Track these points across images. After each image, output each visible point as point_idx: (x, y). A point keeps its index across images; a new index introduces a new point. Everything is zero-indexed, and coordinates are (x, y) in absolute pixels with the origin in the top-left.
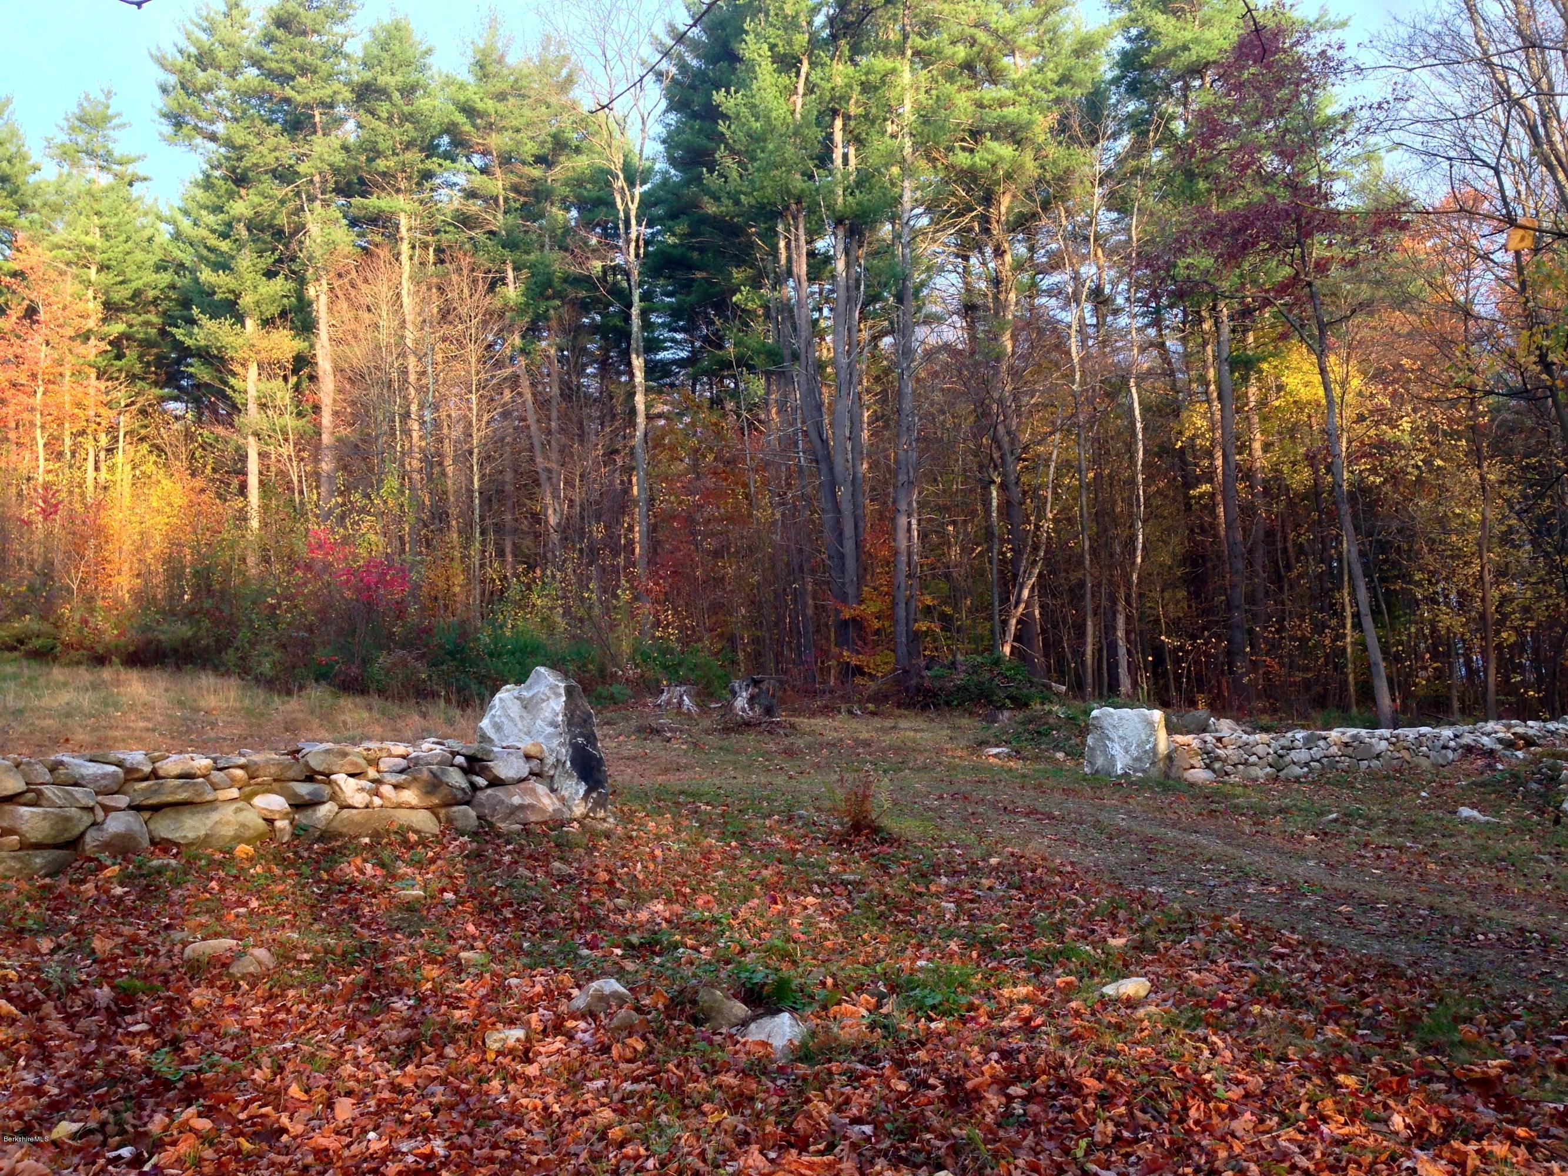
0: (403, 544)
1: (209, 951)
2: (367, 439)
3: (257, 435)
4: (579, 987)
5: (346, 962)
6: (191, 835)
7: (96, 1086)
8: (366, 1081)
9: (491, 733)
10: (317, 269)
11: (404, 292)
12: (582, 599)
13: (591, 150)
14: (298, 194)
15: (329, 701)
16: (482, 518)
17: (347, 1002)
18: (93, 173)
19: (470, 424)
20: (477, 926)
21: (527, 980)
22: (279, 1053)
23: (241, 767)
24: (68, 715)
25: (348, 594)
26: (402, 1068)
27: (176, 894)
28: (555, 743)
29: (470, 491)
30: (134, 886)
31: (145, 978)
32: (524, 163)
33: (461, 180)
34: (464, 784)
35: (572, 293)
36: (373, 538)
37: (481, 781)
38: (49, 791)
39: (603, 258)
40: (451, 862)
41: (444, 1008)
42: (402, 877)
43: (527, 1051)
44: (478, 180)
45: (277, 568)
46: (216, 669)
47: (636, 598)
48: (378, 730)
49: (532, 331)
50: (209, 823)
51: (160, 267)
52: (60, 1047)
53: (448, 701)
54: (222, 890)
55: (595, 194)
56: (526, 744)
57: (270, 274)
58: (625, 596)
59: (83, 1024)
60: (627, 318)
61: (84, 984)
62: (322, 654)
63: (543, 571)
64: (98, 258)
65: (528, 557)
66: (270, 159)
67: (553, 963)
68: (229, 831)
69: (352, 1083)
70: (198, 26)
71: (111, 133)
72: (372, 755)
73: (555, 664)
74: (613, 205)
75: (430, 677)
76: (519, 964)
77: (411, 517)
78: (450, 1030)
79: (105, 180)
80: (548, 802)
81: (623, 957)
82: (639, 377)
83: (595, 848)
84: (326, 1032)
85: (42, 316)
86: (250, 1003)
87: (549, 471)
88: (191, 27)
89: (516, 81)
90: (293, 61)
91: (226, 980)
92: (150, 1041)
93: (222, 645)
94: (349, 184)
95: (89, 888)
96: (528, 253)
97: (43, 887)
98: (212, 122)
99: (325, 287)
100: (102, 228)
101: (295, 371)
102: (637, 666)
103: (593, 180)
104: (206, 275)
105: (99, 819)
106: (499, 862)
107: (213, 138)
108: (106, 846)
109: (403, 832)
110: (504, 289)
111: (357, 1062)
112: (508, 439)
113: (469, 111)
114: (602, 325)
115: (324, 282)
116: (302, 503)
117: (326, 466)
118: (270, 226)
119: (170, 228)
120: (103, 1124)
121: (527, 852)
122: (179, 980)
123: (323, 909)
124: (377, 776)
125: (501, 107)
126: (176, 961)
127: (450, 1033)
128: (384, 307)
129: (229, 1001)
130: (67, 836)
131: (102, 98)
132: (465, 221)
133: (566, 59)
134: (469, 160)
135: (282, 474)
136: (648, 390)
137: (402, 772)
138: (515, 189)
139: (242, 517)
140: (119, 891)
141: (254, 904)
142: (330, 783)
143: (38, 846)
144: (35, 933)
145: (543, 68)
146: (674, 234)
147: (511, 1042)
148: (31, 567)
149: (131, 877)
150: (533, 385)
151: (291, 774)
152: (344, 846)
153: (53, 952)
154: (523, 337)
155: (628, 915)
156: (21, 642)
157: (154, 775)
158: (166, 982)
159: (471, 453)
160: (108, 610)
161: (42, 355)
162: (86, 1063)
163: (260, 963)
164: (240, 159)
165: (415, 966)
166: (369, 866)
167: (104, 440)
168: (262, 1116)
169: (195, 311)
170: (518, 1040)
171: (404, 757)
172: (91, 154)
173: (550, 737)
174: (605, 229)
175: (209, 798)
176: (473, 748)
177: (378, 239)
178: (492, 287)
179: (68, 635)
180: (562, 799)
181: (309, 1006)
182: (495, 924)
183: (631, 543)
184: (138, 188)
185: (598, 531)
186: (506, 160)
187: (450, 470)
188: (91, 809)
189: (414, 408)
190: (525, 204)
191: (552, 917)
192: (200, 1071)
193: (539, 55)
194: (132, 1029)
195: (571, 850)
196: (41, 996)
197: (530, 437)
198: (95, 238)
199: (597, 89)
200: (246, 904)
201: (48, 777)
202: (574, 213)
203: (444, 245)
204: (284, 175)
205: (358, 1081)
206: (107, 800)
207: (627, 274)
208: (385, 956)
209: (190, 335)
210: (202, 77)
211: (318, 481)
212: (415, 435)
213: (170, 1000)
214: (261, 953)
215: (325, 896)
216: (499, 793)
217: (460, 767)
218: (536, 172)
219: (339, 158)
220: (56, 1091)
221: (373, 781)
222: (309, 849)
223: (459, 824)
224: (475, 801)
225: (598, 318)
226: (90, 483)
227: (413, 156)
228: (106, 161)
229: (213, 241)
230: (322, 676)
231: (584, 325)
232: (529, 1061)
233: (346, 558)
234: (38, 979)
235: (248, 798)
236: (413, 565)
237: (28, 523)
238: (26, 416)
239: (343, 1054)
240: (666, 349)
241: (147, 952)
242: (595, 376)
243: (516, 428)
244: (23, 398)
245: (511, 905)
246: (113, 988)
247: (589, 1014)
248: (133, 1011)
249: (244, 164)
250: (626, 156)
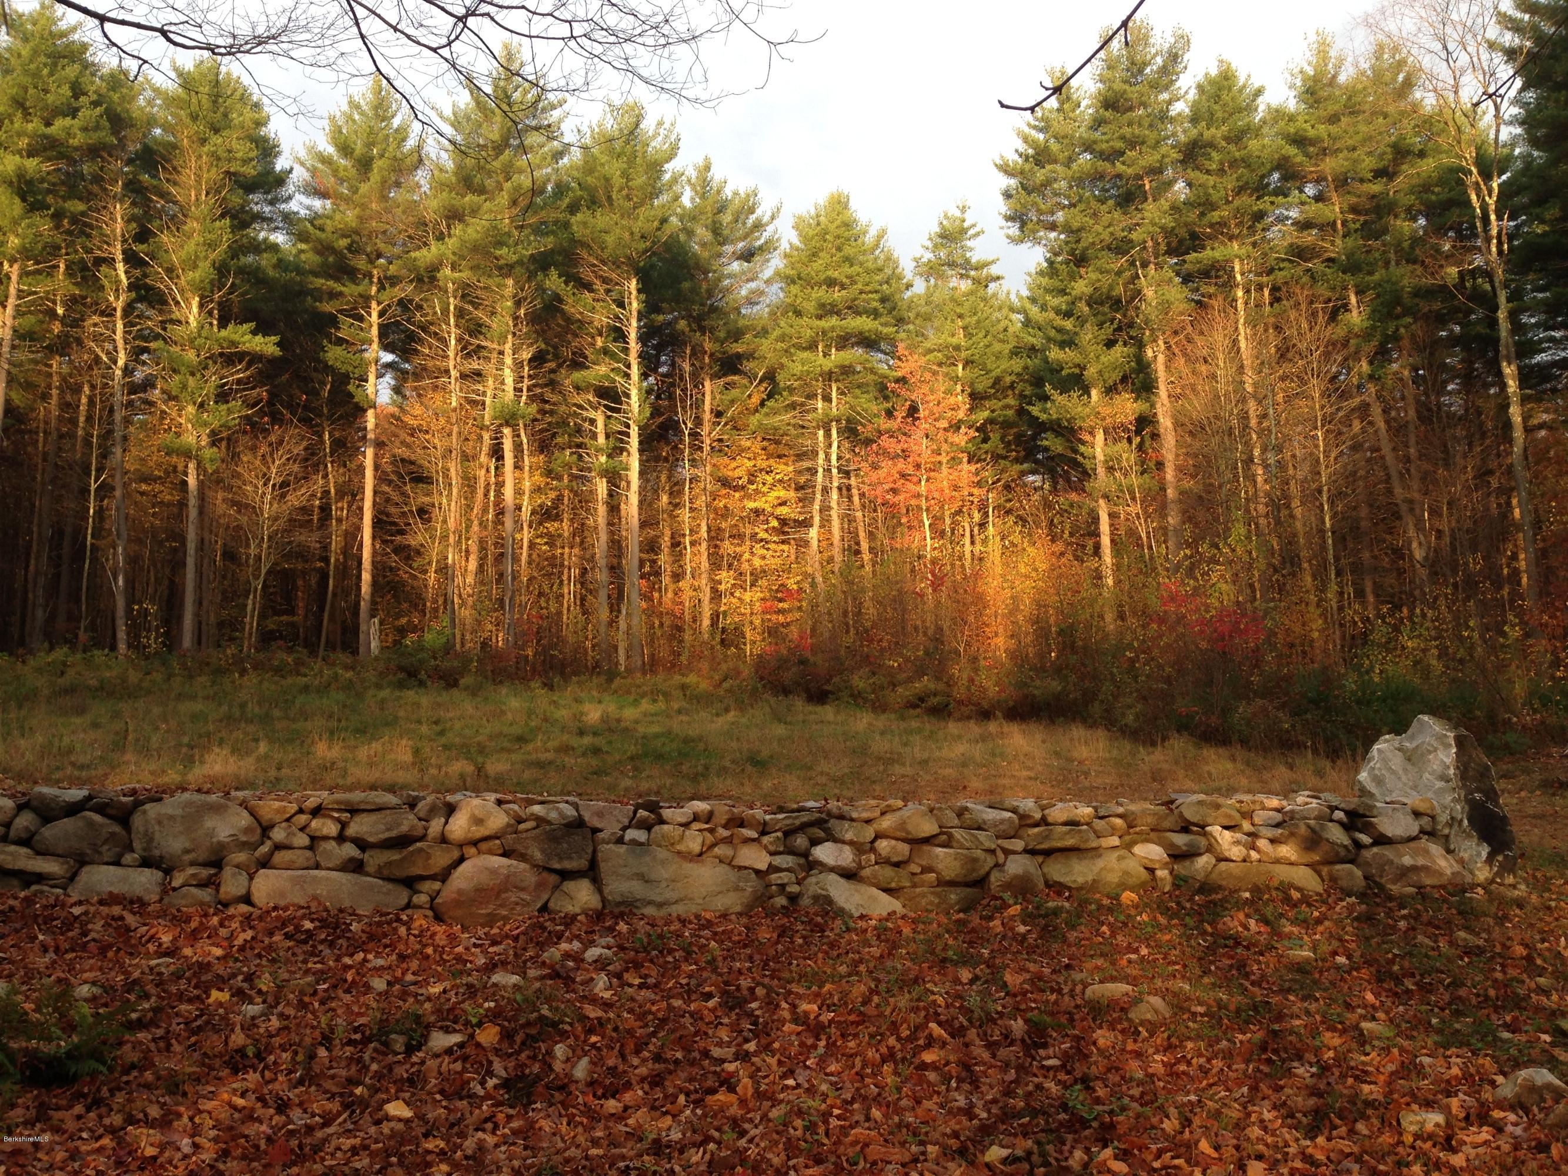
0: (1254, 591)
1: (1107, 994)
2: (1209, 488)
3: (1106, 497)
4: (1505, 1074)
5: (1242, 1018)
6: (1081, 880)
7: (1019, 1115)
8: (1276, 1146)
9: (1371, 787)
10: (1152, 330)
11: (1241, 338)
12: (1461, 639)
13: (1438, 150)
14: (1132, 264)
15: (1192, 752)
16: (1337, 558)
17: (1247, 1062)
18: (954, 282)
19: (1318, 461)
20: (1377, 995)
21: (1441, 1061)
22: (1184, 1105)
23: (1120, 816)
24: (964, 765)
25: (1204, 645)
26: (1313, 1139)
27: (1072, 936)
28: (1448, 799)
29: (1322, 531)
30: (1034, 925)
31: (1052, 1014)
32: (1362, 181)
33: (1294, 213)
34: (1346, 841)
35: (1425, 307)
36: (1224, 587)
37: (1365, 839)
38: (958, 834)
39: (1458, 264)
40: (1339, 922)
41: (1350, 1081)
42: (1289, 936)
43: (1449, 1139)
44: (1314, 210)
45: (1132, 622)
46: (1084, 721)
47: (1527, 635)
48: (1244, 782)
49: (1381, 356)
50: (1096, 869)
51: (1015, 353)
52: (984, 1072)
53: (1315, 752)
54: (1113, 935)
55: (1444, 197)
56: (1414, 800)
57: (1110, 344)
58: (1514, 633)
59: (1003, 1053)
60: (1493, 323)
61: (1001, 1014)
62: (1182, 706)
63: (1412, 611)
64: (964, 354)
65: (1392, 596)
66: (1106, 236)
67: (1468, 1044)
68: (1113, 878)
69: (1261, 1147)
70: (1035, 127)
71: (969, 243)
72: (1245, 808)
73: (1437, 711)
74: (1468, 203)
75: (1293, 726)
76: (1429, 1042)
77: (1262, 564)
78: (1360, 1105)
79: (965, 285)
80: (1445, 865)
81: (1553, 1044)
82: (1512, 385)
83: (1506, 918)
84: (1228, 1090)
85: (922, 414)
86: (1151, 1051)
87: (1411, 502)
88: (1027, 130)
89: (1349, 98)
90: (1122, 138)
91: (1126, 1024)
92: (1062, 1076)
93: (1089, 697)
94: (1181, 242)
95: (996, 924)
96: (1371, 273)
97: (958, 921)
98: (1053, 213)
99: (1162, 347)
100: (965, 328)
101: (1138, 432)
102: (1535, 711)
103: (1441, 182)
104: (1055, 354)
105: (1001, 860)
106: (1394, 927)
107: (1053, 227)
108: (1007, 886)
109: (1285, 888)
110: (1348, 315)
111: (1263, 1125)
112: (1361, 473)
113: (1299, 141)
114: (1462, 335)
115: (1161, 342)
116: (1151, 558)
117: (1172, 520)
118: (1109, 297)
119: (1021, 317)
120: (1029, 1153)
121: (1425, 918)
122: (1083, 1020)
123: (1211, 962)
124: (1252, 829)
125: (1334, 129)
126: (1079, 1001)
127: (1360, 1109)
128: (1221, 356)
129: (1130, 1046)
130: (975, 876)
131: (958, 214)
132: (1300, 253)
133: (1402, 63)
134: (1301, 191)
135: (1132, 533)
136: (1524, 400)
137: (1277, 825)
138: (1354, 209)
139: (1099, 576)
140: (1022, 929)
141: (1144, 951)
142: (1205, 834)
143: (952, 884)
144: (956, 964)
145: (1378, 76)
146: (1542, 221)
147: (1430, 1127)
148: (925, 634)
149: (1031, 915)
150: (1385, 411)
151: (1167, 824)
152: (1225, 900)
153: (972, 982)
154: (1371, 363)
155: (1555, 997)
156: (922, 700)
157: (1044, 821)
158: (1071, 1020)
159: (1320, 492)
160: (989, 668)
161: (921, 448)
162: (1008, 1092)
163: (1156, 1012)
164: (1078, 241)
165: (1315, 1033)
166: (1252, 922)
167: (977, 516)
168: (1176, 1167)
169: (1048, 387)
170: (1437, 1125)
171: (1278, 810)
172: (952, 265)
173: (1440, 792)
174: (1459, 232)
175: (1094, 845)
176: (1353, 803)
177: (1212, 290)
178: (1333, 316)
179: (959, 692)
180: (1461, 862)
181: (1209, 1061)
182: (1396, 994)
183: (1516, 573)
184: (992, 286)
185: (1475, 563)
186: (1342, 182)
187: (1298, 512)
188: (993, 852)
189: (1256, 453)
190: (1366, 222)
191: (1462, 992)
192: (1111, 1113)
193: (1372, 67)
194: (1045, 1063)
195: (1477, 918)
196: (965, 1023)
197: (1386, 468)
198: (960, 338)
199: (1440, 85)
200: (1136, 951)
201: (956, 822)
202: (1422, 221)
203: (1280, 281)
204: (1120, 247)
205: (1267, 1145)
206: (1006, 844)
207: (1489, 275)
208: (1280, 1017)
209: (1044, 410)
210: (1040, 175)
211: (1165, 534)
212: (1259, 479)
213: (1077, 1039)
214: (1156, 1001)
215: (1211, 949)
216: (1388, 852)
217: (1340, 822)
218: (1376, 188)
219: (1168, 221)
220: (984, 1115)
221: (1249, 834)
222: (1191, 900)
223: (1343, 883)
224: (1360, 860)
225: (1457, 329)
226: (968, 555)
227: (1246, 200)
228: (966, 268)
229: (1059, 322)
230: (1184, 726)
231: (1441, 338)
232: (1454, 1151)
233: (1198, 610)
234: (961, 1007)
235: (1128, 847)
236: (1266, 613)
237: (921, 595)
238: (913, 502)
239: (1249, 1115)
240: (1544, 351)
241: (1052, 991)
242: (1459, 392)
243: (1369, 460)
244: (910, 486)
245: (1413, 975)
246: (1026, 1021)
247: (1517, 1105)
248: (1045, 1046)
249: (1083, 244)
250: (1478, 149)
